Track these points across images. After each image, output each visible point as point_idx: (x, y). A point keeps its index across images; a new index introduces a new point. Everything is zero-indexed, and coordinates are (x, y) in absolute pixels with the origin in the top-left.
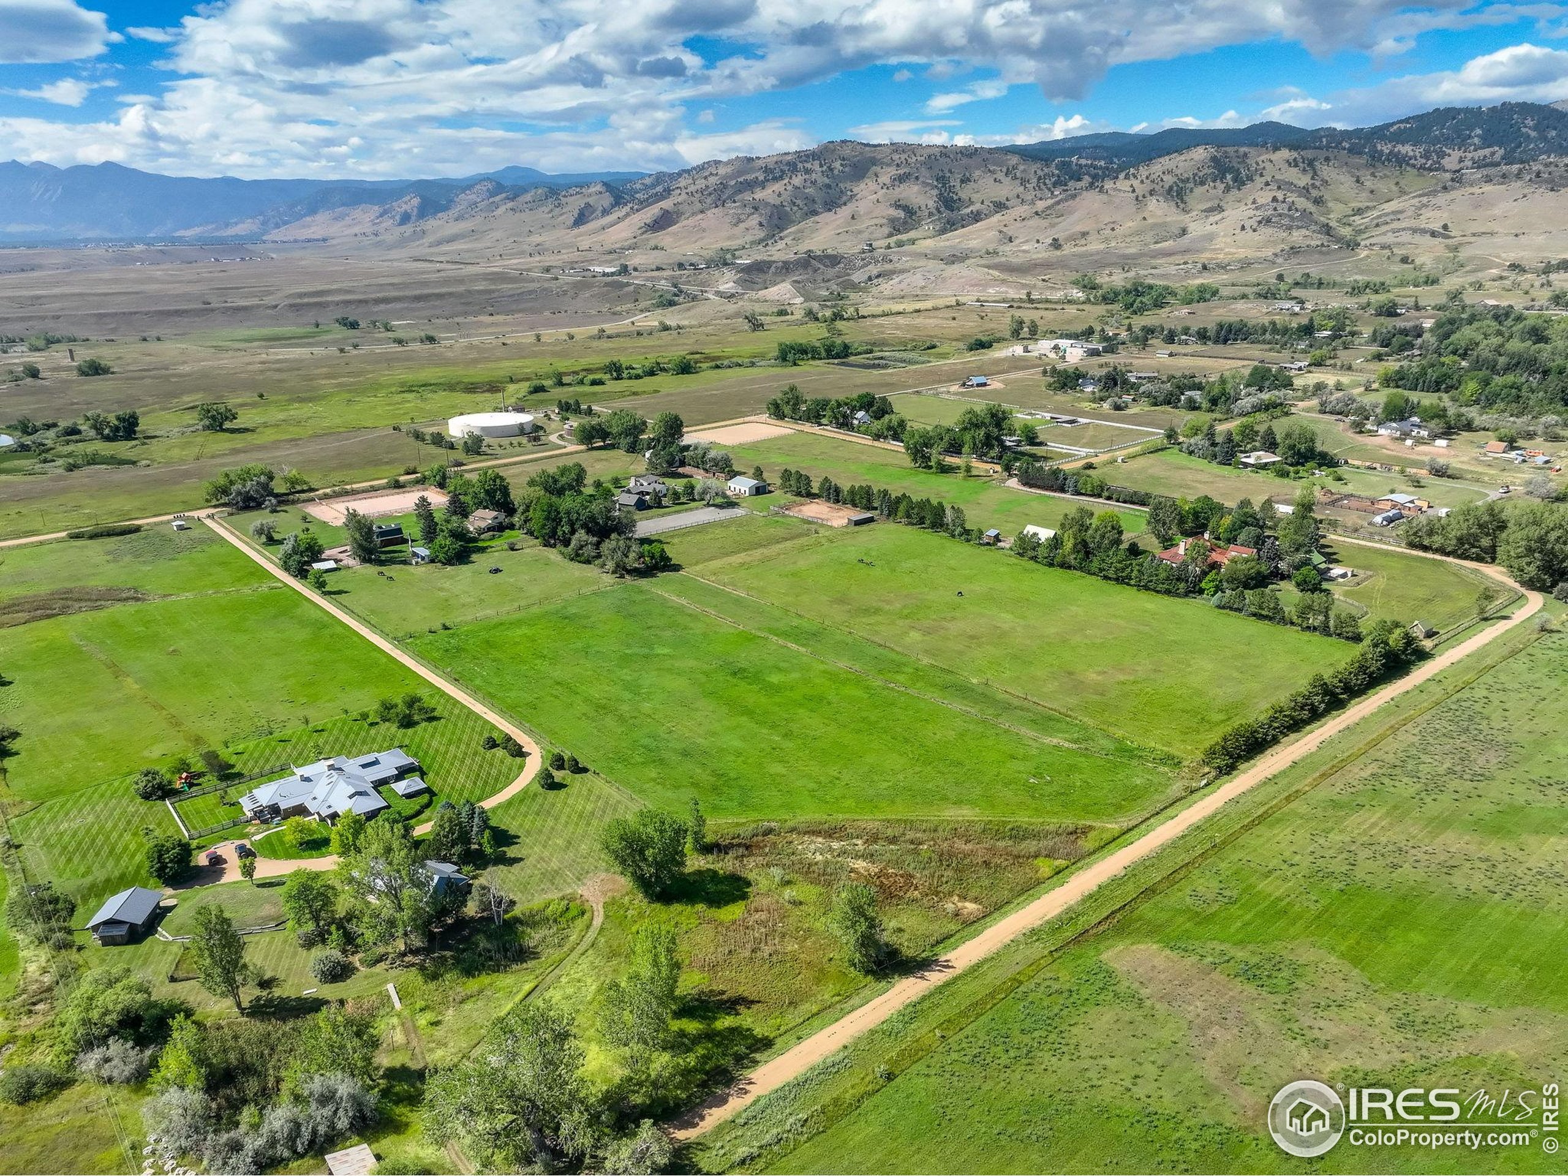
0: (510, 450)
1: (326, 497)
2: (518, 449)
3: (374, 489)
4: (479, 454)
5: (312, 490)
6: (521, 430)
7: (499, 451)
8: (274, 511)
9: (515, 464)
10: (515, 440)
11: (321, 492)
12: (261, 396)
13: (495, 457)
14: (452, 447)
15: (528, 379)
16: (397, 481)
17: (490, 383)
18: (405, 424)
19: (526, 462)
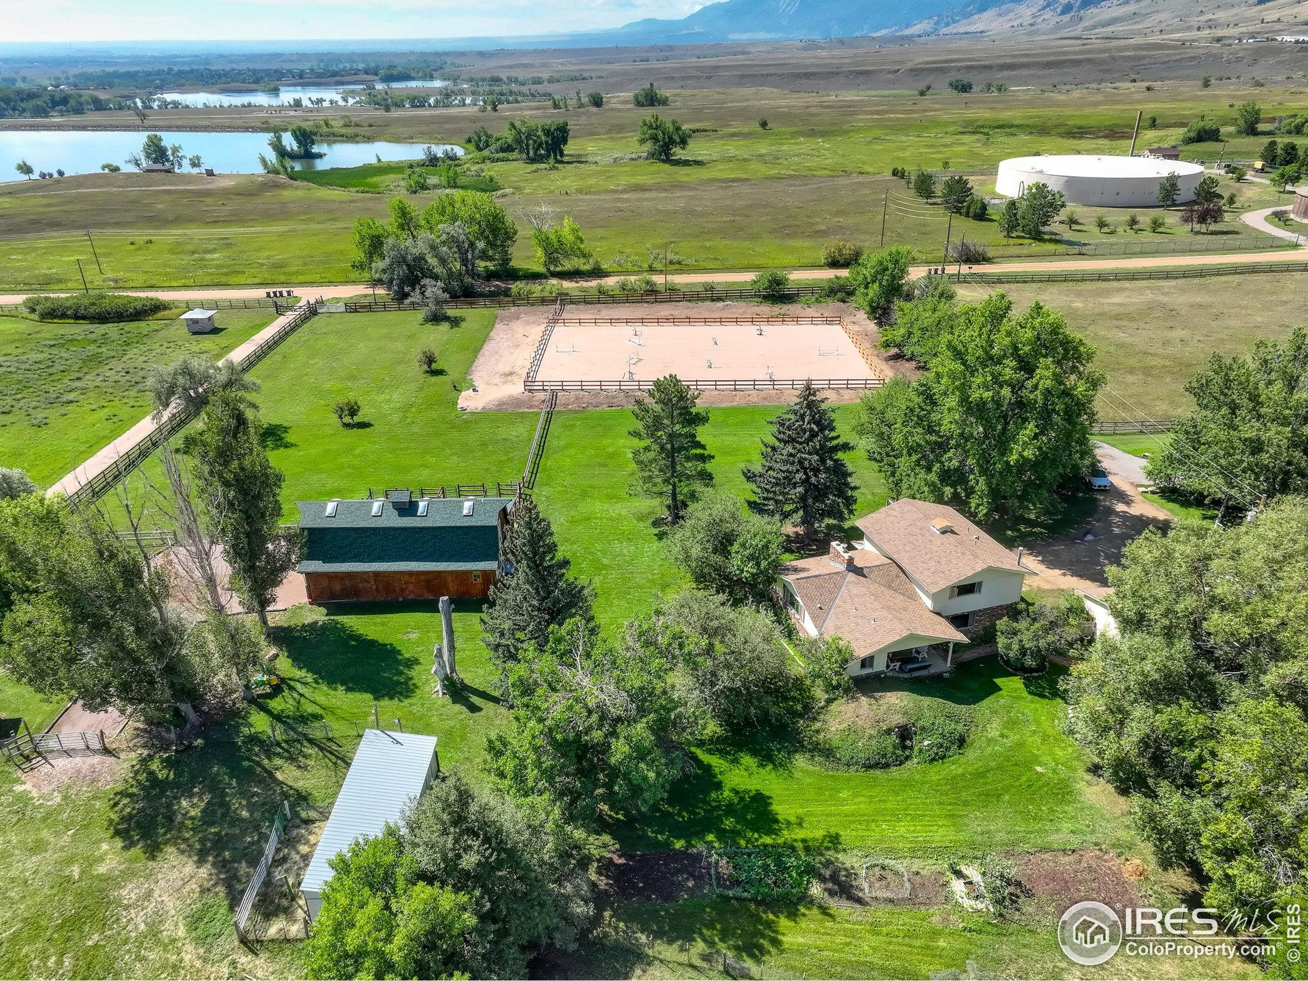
0: (1125, 235)
1: (627, 296)
2: (1148, 237)
3: (712, 295)
4: (1038, 236)
5: (597, 273)
6: (1169, 189)
7: (1094, 235)
8: (436, 318)
9: (1133, 276)
10: (1145, 217)
11: (610, 282)
12: (764, 124)
13: (1080, 250)
14: (981, 214)
15: (1183, 125)
16: (777, 282)
17: (1107, 128)
18: (912, 170)
19: (1167, 275)
